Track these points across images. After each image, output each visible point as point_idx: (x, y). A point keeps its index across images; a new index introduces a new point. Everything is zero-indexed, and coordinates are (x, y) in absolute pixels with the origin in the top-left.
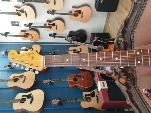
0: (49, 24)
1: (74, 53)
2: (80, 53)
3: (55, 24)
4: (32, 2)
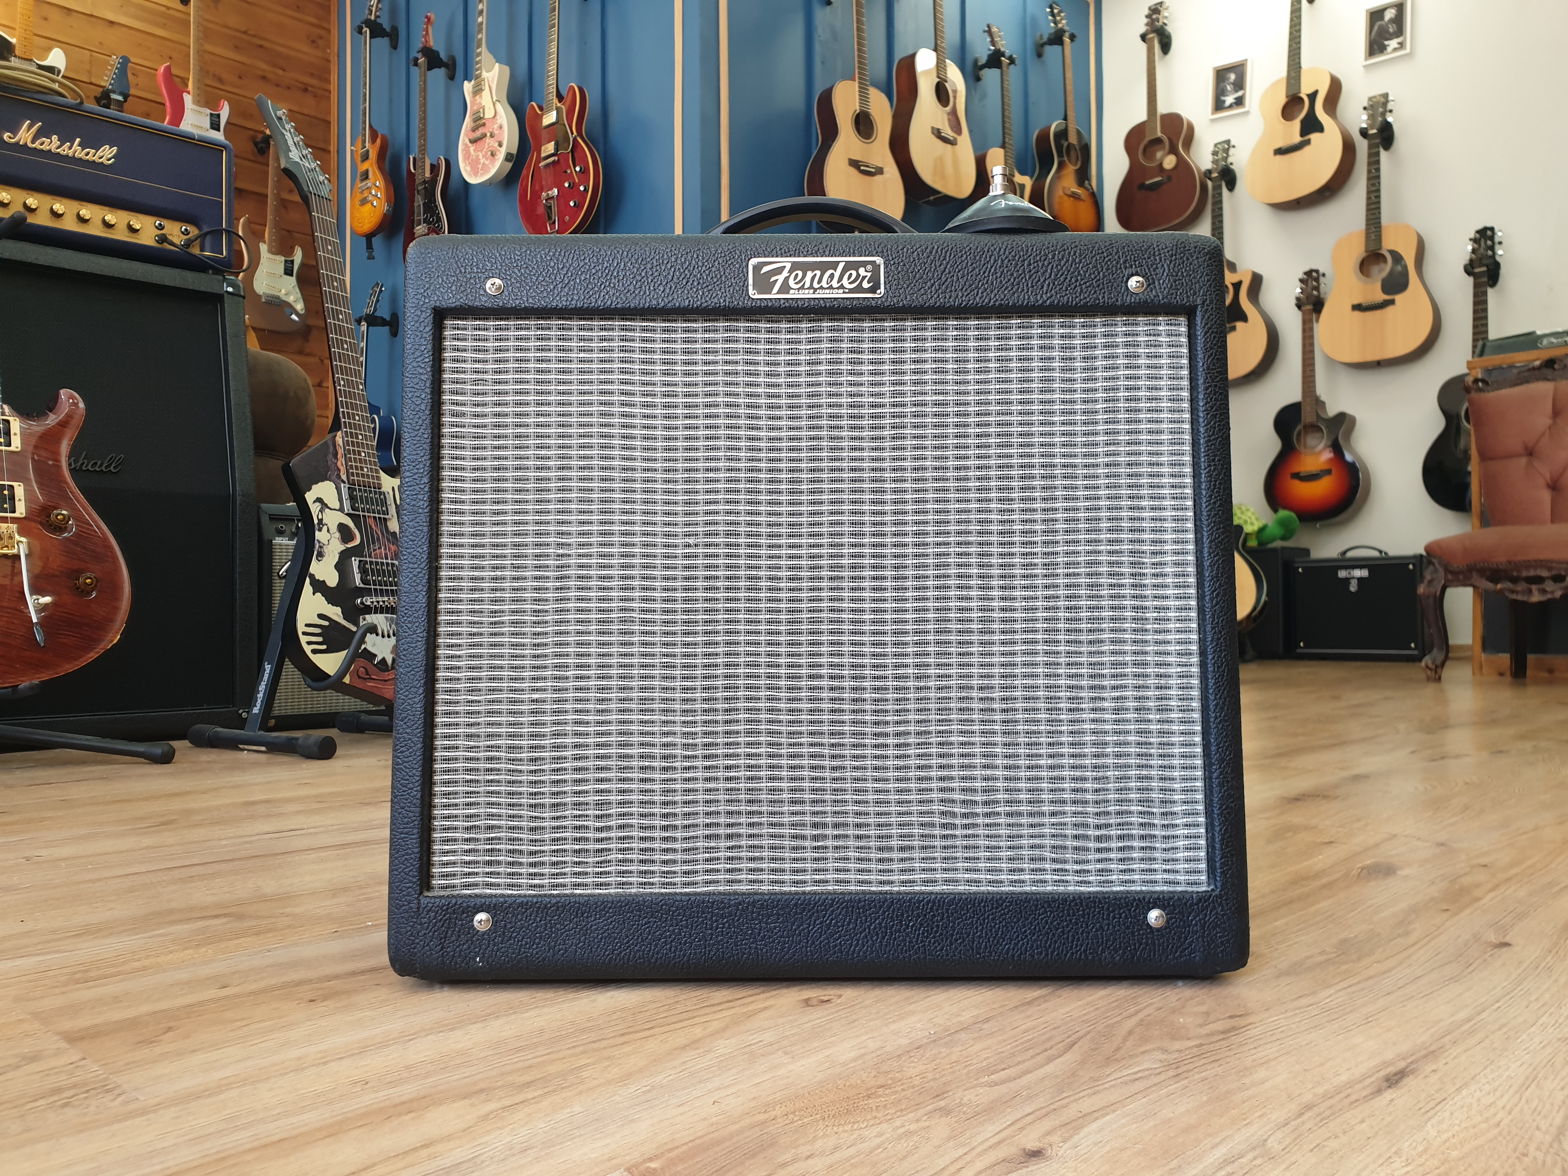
0: (1237, 286)
3: (1239, 324)
4: (1369, 179)
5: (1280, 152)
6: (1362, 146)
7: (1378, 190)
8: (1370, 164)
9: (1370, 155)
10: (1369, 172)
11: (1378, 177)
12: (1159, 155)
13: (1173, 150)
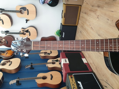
0: (23, 31)
1: (44, 54)
2: (50, 54)
3: (29, 31)
4: (9, 12)
5: (3, 23)
6: (3, 12)
7: (10, 10)
8: (6, 11)
9: (5, 11)
10: (7, 12)
11: (8, 10)
12: (3, 41)
13: (2, 39)
